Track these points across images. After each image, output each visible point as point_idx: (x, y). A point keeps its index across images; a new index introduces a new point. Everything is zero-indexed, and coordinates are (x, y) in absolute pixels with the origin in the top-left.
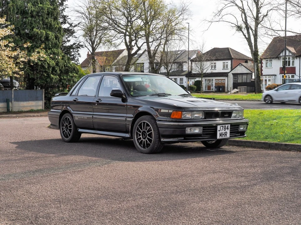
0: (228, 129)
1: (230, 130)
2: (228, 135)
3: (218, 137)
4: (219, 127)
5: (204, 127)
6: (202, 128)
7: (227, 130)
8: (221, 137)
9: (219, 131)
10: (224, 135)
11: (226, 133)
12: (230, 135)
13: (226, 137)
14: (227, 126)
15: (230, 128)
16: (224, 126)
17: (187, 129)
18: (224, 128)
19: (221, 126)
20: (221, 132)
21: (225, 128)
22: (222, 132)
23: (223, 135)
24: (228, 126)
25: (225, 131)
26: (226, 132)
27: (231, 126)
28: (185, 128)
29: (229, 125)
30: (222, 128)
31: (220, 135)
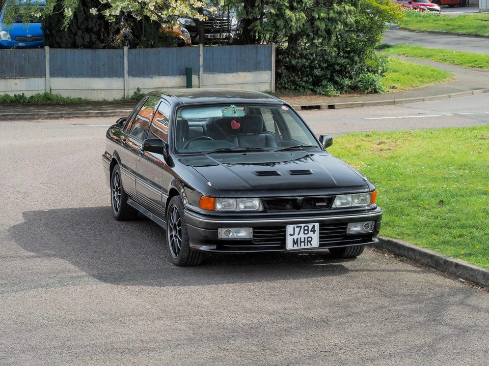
0: (314, 231)
1: (320, 234)
2: (315, 243)
3: (290, 246)
4: (289, 229)
5: (255, 227)
6: (251, 230)
7: (311, 234)
8: (296, 246)
9: (290, 235)
10: (304, 242)
11: (310, 239)
12: (320, 241)
13: (309, 246)
14: (311, 226)
15: (320, 230)
16: (303, 225)
17: (220, 230)
18: (305, 230)
19: (296, 226)
20: (295, 237)
21: (308, 230)
22: (299, 237)
23: (301, 242)
24: (314, 226)
25: (306, 236)
26: (308, 238)
27: (320, 226)
28: (217, 230)
29: (317, 225)
30: (297, 230)
31: (295, 242)
